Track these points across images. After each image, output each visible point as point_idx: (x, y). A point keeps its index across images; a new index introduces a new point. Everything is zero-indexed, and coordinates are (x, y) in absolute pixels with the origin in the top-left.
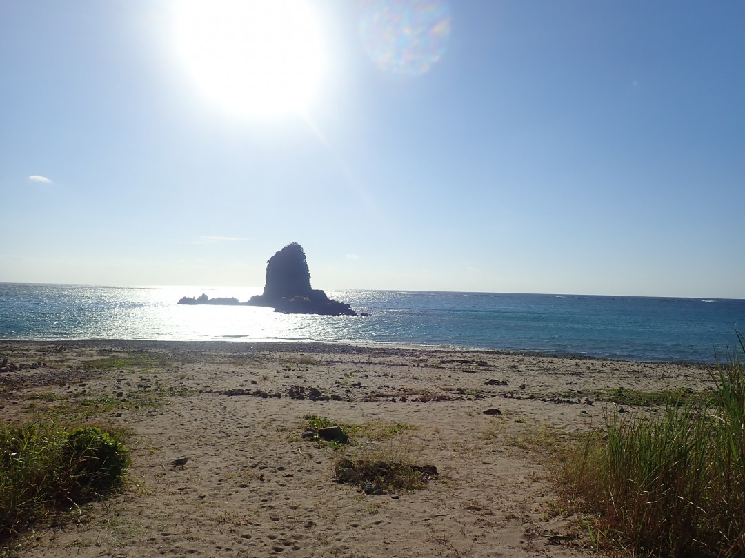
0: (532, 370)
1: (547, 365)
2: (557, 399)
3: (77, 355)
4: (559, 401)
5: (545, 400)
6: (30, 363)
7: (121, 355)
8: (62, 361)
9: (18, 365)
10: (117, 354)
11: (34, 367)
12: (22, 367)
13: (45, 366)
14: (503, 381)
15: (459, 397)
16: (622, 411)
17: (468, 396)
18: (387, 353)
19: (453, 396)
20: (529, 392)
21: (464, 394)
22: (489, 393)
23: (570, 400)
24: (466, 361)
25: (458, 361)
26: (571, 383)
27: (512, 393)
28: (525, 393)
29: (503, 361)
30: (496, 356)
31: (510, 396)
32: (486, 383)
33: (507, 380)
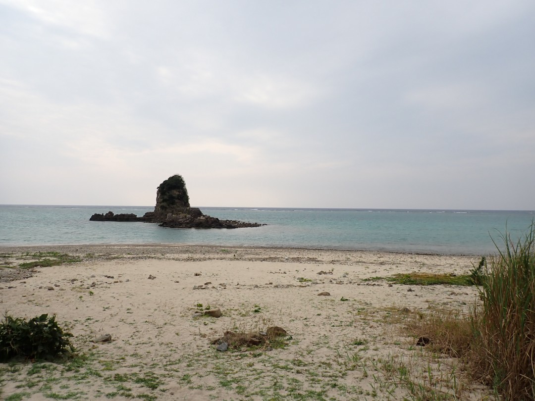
3: (17, 259)
5: (359, 285)
7: (51, 259)
8: (6, 263)
10: (47, 258)
14: (329, 273)
15: (299, 284)
16: (410, 290)
17: (307, 284)
18: (247, 254)
19: (296, 283)
20: (348, 279)
21: (303, 281)
22: (321, 280)
23: (376, 284)
24: (303, 258)
25: (297, 258)
26: (376, 271)
27: (336, 280)
28: (345, 280)
29: (328, 257)
30: (323, 253)
31: (335, 282)
32: (318, 274)
33: (332, 271)
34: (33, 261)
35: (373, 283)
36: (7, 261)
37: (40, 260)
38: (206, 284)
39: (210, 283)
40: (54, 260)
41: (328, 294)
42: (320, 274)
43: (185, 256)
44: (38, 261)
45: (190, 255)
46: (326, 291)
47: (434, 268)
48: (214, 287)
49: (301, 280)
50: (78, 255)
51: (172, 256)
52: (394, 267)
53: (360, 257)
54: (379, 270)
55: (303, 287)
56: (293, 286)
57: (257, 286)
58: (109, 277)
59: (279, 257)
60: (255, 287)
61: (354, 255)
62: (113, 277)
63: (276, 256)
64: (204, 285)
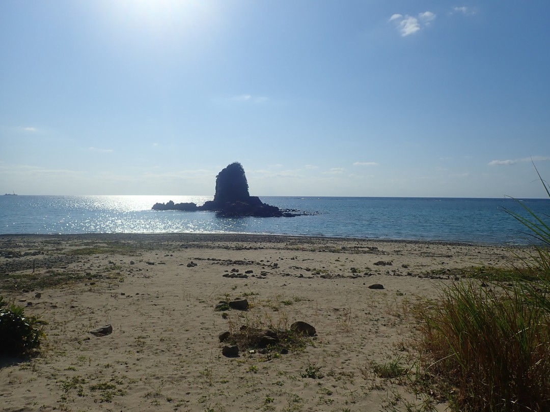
0: (413, 254)
1: (425, 250)
2: (432, 275)
3: (70, 246)
4: (432, 278)
5: (420, 277)
6: (32, 251)
7: (101, 245)
8: (57, 249)
9: (23, 253)
11: (34, 254)
12: (26, 254)
13: (43, 253)
14: (388, 263)
15: (351, 274)
16: (483, 285)
17: (359, 274)
18: (301, 242)
19: (347, 274)
20: (408, 271)
21: (356, 272)
22: (377, 271)
23: (441, 277)
24: (361, 247)
25: (355, 247)
26: (443, 263)
27: (395, 271)
28: (405, 272)
29: (390, 247)
30: (385, 243)
31: (393, 274)
32: (375, 264)
33: (392, 262)
34: (85, 247)
35: (438, 276)
36: (60, 247)
37: (91, 247)
38: (246, 272)
39: (251, 272)
40: (103, 247)
41: (380, 287)
42: (376, 264)
43: (234, 244)
45: (240, 243)
46: (379, 283)
47: (516, 261)
48: (253, 276)
49: (354, 270)
50: (130, 241)
51: (221, 244)
52: (466, 258)
53: (427, 248)
54: (448, 262)
55: (354, 278)
56: (343, 277)
57: (301, 276)
58: (150, 264)
59: (335, 246)
60: (299, 277)
61: (420, 245)
62: (153, 264)
63: (332, 245)
64: (244, 274)
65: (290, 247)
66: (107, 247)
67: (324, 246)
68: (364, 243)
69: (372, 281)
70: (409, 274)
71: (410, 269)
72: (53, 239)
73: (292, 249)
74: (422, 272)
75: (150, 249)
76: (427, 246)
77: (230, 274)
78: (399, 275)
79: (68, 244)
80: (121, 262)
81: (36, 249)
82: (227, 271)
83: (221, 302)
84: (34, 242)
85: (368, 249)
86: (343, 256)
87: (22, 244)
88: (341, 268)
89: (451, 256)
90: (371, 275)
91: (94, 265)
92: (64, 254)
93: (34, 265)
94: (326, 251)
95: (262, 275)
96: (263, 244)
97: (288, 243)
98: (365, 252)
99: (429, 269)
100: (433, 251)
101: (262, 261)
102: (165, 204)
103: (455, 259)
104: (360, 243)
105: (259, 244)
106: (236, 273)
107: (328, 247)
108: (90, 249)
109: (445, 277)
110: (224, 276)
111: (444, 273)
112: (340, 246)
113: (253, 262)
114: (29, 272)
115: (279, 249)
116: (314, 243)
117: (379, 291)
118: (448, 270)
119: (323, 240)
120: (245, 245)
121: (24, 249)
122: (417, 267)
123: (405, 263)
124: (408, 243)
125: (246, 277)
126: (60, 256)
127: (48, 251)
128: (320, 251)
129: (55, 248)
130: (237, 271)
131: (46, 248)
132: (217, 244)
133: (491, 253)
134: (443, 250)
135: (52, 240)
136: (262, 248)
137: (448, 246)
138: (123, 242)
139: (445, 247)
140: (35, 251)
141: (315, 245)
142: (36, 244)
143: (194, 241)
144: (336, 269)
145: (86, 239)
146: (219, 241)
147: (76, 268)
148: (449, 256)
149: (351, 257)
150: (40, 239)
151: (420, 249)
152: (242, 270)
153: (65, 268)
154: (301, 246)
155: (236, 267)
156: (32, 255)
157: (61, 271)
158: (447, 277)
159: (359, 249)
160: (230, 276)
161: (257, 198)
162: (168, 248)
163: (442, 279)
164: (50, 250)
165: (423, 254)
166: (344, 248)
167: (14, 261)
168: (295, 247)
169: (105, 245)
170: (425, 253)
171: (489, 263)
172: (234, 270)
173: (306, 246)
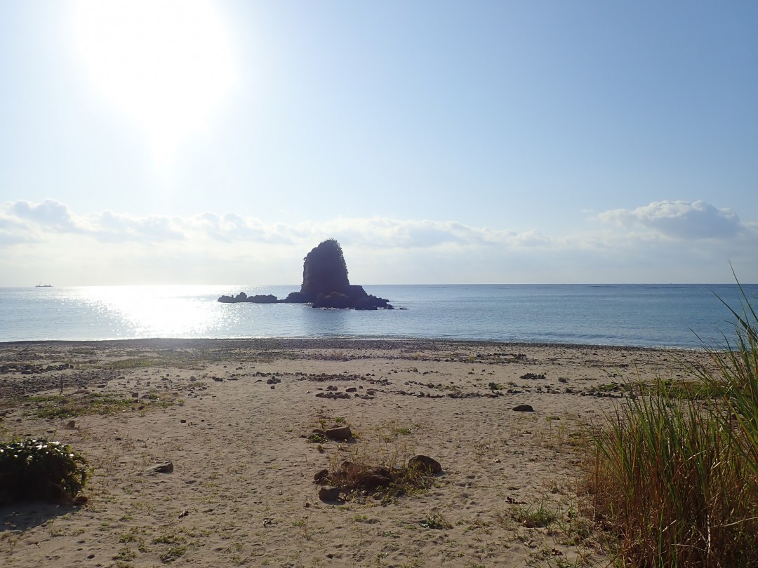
0: (574, 363)
1: (591, 357)
2: (597, 393)
3: (108, 356)
4: (600, 395)
5: (584, 395)
6: (58, 364)
7: (149, 355)
8: (90, 362)
9: (45, 367)
10: (146, 354)
11: (60, 368)
12: (50, 368)
13: (72, 367)
14: (540, 376)
15: (491, 393)
17: (500, 392)
18: (421, 348)
19: (483, 392)
20: (568, 386)
21: (497, 389)
22: (524, 387)
23: (612, 394)
24: (503, 355)
25: (495, 354)
26: (615, 376)
27: (548, 387)
28: (563, 387)
29: (543, 354)
30: (536, 349)
31: (546, 391)
32: (522, 377)
33: (545, 374)
34: (128, 358)
35: (607, 393)
36: (95, 358)
37: (136, 357)
38: (347, 391)
39: (354, 390)
40: (152, 357)
41: (529, 409)
42: (524, 377)
43: (329, 352)
44: (133, 358)
45: (338, 351)
46: (527, 403)
48: (357, 395)
49: (493, 386)
50: (188, 350)
51: (310, 351)
53: (594, 354)
54: (622, 373)
55: (494, 397)
56: (478, 395)
57: (422, 395)
58: (217, 380)
59: (468, 353)
60: (419, 396)
61: (585, 351)
62: (221, 380)
63: (463, 351)
64: (344, 392)
65: (406, 355)
66: (157, 358)
67: (452, 353)
68: (508, 348)
69: (519, 400)
70: (569, 391)
71: (570, 385)
72: (84, 347)
73: (408, 358)
74: (585, 388)
75: (216, 360)
76: (594, 352)
77: (325, 393)
78: (554, 392)
79: (105, 355)
80: (179, 378)
81: (62, 362)
82: (321, 389)
83: (314, 431)
84: (60, 352)
85: (512, 357)
86: (478, 368)
87: (43, 355)
88: (475, 383)
89: (627, 366)
90: (516, 392)
91: (142, 382)
92: (100, 368)
93: (61, 384)
94: (455, 359)
95: (369, 393)
96: (369, 352)
97: (404, 349)
98: (509, 361)
99: (595, 384)
100: (601, 358)
101: (368, 375)
102: (235, 297)
103: (632, 369)
104: (502, 347)
105: (364, 351)
106: (334, 392)
107: (457, 354)
108: (135, 360)
109: (616, 394)
110: (317, 396)
111: (616, 389)
112: (475, 353)
113: (355, 377)
114: (55, 392)
115: (391, 358)
116: (438, 350)
117: (527, 414)
118: (622, 385)
119: (451, 345)
120: (345, 352)
121: (46, 361)
122: (580, 381)
123: (563, 377)
124: (568, 348)
125: (347, 397)
126: (96, 370)
127: (78, 363)
128: (447, 361)
129: (88, 360)
130: (336, 389)
131: (75, 360)
132: (306, 352)
133: (682, 360)
134: (616, 357)
135: (82, 349)
136: (368, 357)
137: (623, 352)
138: (179, 350)
139: (619, 353)
140: (62, 364)
141: (441, 352)
142: (62, 355)
143: (275, 349)
144: (469, 385)
145: (130, 347)
146: (309, 348)
147: (117, 387)
148: (623, 366)
149: (489, 369)
150: (67, 348)
151: (584, 356)
152: (342, 387)
153: (103, 386)
154: (422, 354)
155: (334, 383)
156: (58, 370)
157: (98, 391)
158: (620, 395)
159: (501, 357)
160: (325, 396)
161: (360, 287)
162: (239, 358)
163: (613, 396)
164: (81, 363)
165: (587, 363)
166: (479, 356)
167: (34, 377)
168: (413, 354)
169: (155, 355)
170: (592, 361)
171: (678, 374)
172: (330, 388)
173: (427, 353)
